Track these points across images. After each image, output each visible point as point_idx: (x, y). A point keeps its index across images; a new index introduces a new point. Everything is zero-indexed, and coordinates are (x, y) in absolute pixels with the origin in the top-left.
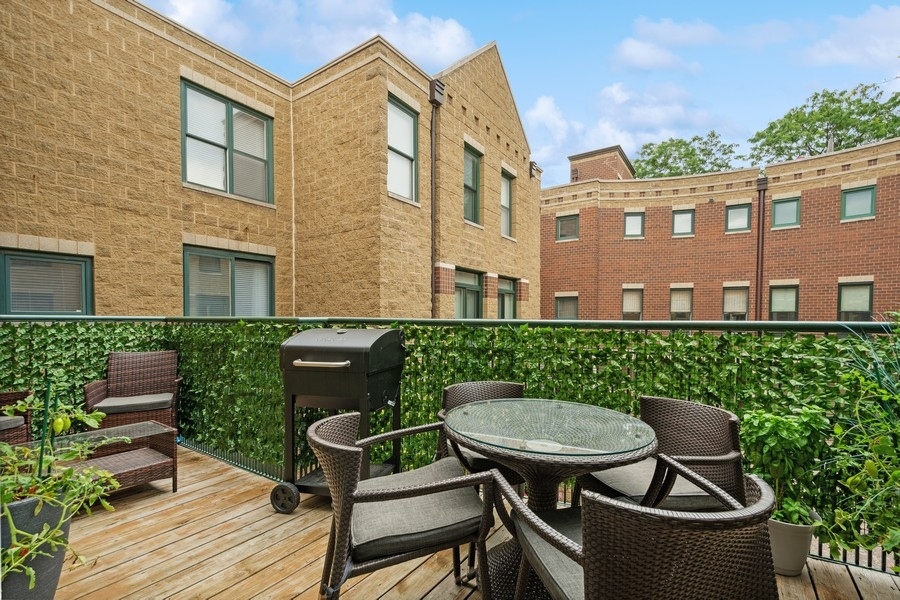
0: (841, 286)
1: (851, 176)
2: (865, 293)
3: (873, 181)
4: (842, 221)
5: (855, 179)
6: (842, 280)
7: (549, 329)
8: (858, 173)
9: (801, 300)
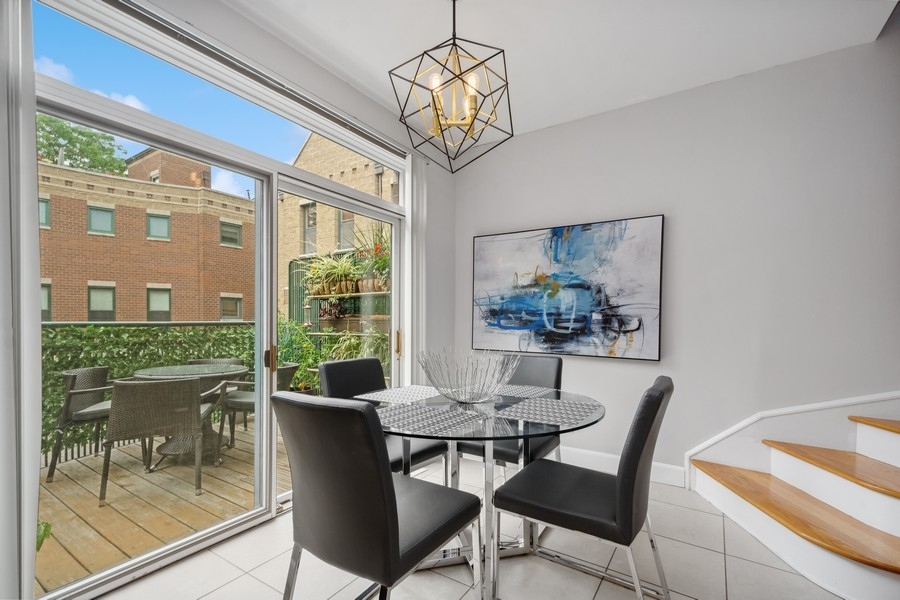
0: (91, 288)
1: (95, 196)
2: (109, 296)
3: (112, 206)
4: (89, 233)
5: (97, 200)
6: (91, 283)
7: (109, 328)
8: (100, 195)
9: (54, 299)
